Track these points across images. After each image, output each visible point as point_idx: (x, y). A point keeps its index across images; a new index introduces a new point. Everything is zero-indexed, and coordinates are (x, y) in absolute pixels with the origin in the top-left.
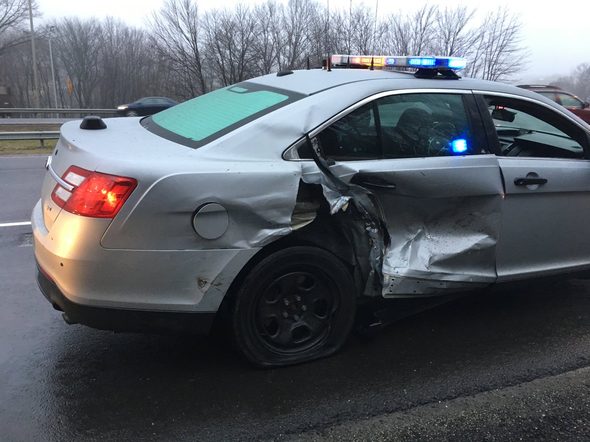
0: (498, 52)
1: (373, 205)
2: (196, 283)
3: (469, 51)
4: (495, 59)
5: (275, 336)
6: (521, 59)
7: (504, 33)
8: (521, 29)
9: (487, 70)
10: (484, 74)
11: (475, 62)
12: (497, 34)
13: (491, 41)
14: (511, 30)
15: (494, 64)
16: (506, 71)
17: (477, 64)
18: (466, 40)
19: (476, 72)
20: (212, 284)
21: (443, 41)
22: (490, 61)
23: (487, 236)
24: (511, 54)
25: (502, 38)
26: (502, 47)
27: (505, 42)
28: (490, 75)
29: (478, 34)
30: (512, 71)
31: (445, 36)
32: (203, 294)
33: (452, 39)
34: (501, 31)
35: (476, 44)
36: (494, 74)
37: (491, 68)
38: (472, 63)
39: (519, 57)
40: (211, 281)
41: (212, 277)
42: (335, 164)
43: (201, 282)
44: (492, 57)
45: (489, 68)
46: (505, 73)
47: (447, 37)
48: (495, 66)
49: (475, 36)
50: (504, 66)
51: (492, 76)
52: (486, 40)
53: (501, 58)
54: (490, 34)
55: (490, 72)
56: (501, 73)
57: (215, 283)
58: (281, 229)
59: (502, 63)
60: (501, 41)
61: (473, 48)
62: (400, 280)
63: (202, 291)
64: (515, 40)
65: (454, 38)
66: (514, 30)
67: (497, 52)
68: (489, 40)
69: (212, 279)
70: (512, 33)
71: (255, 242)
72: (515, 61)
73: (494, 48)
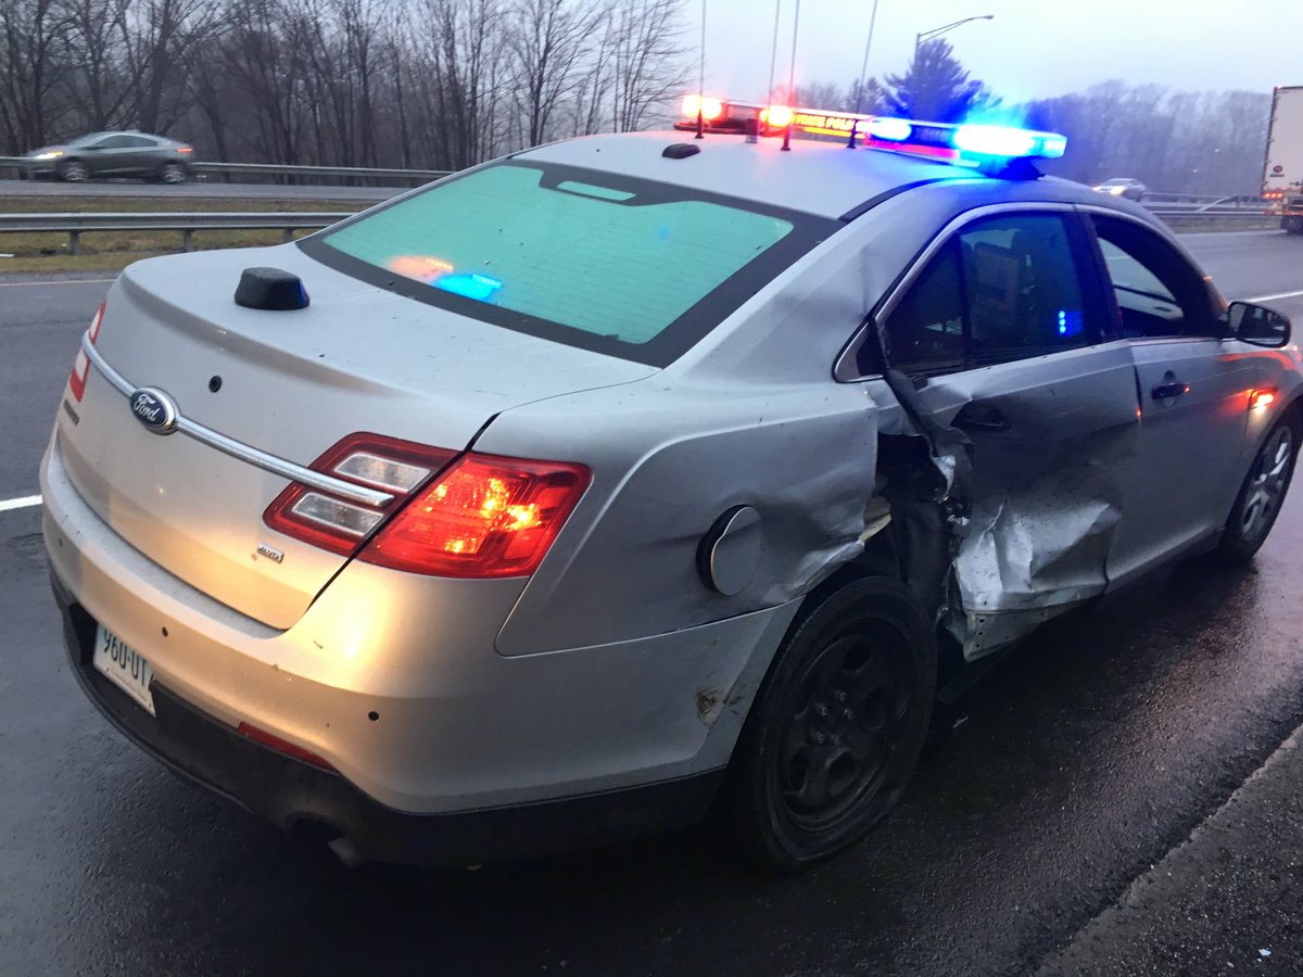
0: (642, 52)
1: (970, 466)
2: (693, 706)
3: (583, 46)
4: (635, 69)
5: (802, 791)
6: (686, 71)
7: (651, 14)
8: (683, 8)
9: (622, 90)
10: (616, 100)
11: (598, 71)
12: (638, 13)
13: (627, 28)
14: (663, 8)
15: (635, 80)
16: (660, 97)
17: (602, 76)
18: (577, 20)
19: (601, 93)
20: (725, 702)
21: (529, 19)
22: (628, 73)
23: (1107, 506)
24: (668, 59)
25: (648, 22)
26: (649, 42)
27: (653, 33)
28: (628, 102)
29: (599, 10)
30: (670, 95)
31: (532, 8)
32: (707, 730)
33: (547, 17)
34: (645, 8)
35: (597, 32)
36: (637, 102)
37: (629, 87)
38: (593, 72)
39: (684, 68)
40: (724, 697)
41: (725, 684)
42: (926, 385)
43: (704, 701)
44: (630, 63)
45: (626, 85)
46: (657, 100)
47: (536, 10)
48: (636, 83)
49: (595, 13)
50: (656, 86)
51: (634, 105)
52: (616, 26)
53: (649, 67)
54: (624, 13)
55: (628, 96)
56: (650, 100)
57: (732, 698)
58: (844, 548)
59: (651, 78)
60: (646, 30)
61: (593, 41)
62: (993, 619)
63: (706, 724)
64: (674, 30)
65: (551, 15)
66: (669, 8)
67: (640, 54)
68: (623, 26)
69: (727, 688)
70: (667, 14)
71: (797, 585)
72: (676, 74)
73: (634, 43)
